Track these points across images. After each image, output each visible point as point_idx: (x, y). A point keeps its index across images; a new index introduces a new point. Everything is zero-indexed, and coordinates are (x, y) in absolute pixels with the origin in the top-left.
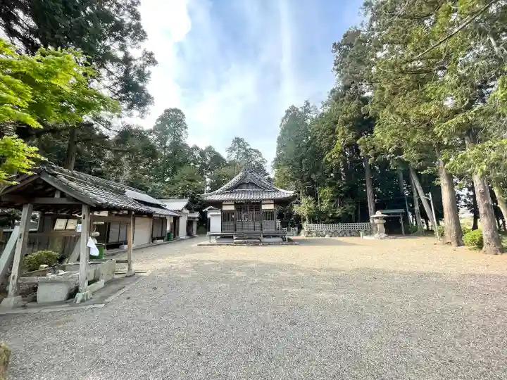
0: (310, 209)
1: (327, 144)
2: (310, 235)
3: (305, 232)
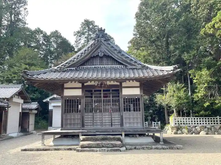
0: (180, 98)
1: (206, 11)
2: (179, 132)
3: (172, 128)
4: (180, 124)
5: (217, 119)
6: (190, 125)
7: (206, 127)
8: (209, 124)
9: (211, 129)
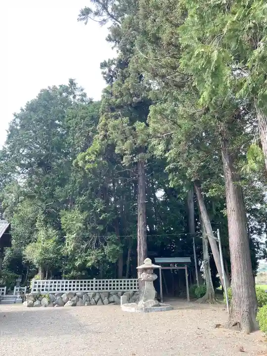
3: (28, 297)
4: (41, 290)
5: (92, 282)
6: (54, 292)
7: (75, 295)
8: (81, 289)
9: (82, 298)
